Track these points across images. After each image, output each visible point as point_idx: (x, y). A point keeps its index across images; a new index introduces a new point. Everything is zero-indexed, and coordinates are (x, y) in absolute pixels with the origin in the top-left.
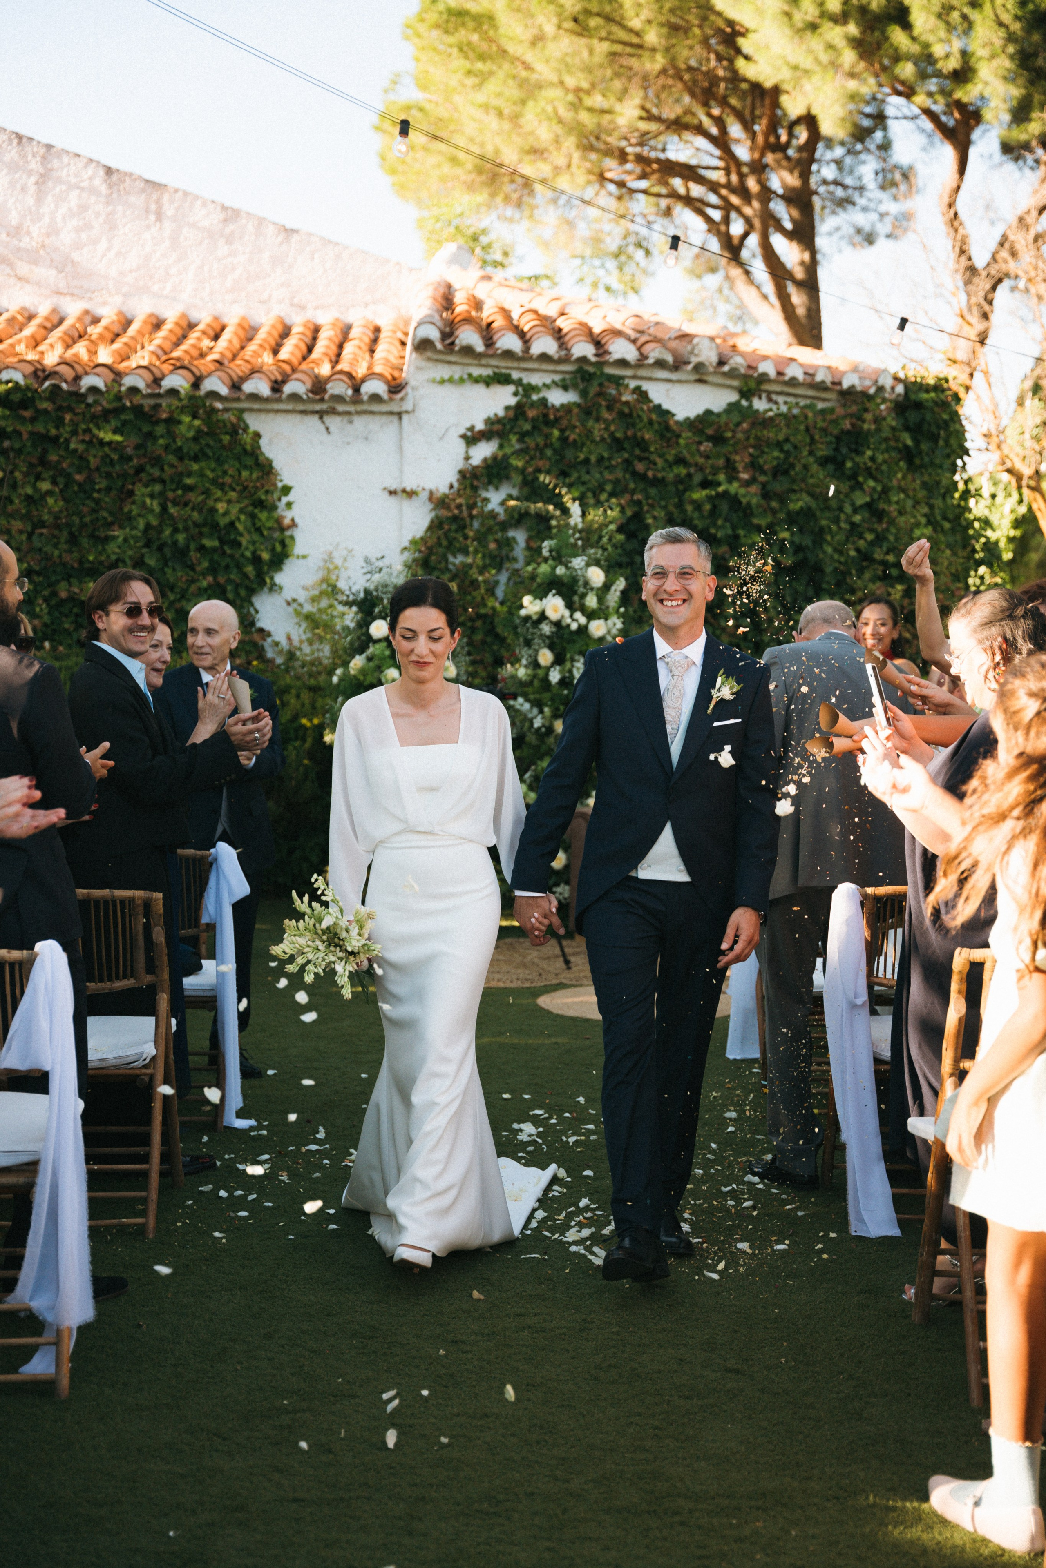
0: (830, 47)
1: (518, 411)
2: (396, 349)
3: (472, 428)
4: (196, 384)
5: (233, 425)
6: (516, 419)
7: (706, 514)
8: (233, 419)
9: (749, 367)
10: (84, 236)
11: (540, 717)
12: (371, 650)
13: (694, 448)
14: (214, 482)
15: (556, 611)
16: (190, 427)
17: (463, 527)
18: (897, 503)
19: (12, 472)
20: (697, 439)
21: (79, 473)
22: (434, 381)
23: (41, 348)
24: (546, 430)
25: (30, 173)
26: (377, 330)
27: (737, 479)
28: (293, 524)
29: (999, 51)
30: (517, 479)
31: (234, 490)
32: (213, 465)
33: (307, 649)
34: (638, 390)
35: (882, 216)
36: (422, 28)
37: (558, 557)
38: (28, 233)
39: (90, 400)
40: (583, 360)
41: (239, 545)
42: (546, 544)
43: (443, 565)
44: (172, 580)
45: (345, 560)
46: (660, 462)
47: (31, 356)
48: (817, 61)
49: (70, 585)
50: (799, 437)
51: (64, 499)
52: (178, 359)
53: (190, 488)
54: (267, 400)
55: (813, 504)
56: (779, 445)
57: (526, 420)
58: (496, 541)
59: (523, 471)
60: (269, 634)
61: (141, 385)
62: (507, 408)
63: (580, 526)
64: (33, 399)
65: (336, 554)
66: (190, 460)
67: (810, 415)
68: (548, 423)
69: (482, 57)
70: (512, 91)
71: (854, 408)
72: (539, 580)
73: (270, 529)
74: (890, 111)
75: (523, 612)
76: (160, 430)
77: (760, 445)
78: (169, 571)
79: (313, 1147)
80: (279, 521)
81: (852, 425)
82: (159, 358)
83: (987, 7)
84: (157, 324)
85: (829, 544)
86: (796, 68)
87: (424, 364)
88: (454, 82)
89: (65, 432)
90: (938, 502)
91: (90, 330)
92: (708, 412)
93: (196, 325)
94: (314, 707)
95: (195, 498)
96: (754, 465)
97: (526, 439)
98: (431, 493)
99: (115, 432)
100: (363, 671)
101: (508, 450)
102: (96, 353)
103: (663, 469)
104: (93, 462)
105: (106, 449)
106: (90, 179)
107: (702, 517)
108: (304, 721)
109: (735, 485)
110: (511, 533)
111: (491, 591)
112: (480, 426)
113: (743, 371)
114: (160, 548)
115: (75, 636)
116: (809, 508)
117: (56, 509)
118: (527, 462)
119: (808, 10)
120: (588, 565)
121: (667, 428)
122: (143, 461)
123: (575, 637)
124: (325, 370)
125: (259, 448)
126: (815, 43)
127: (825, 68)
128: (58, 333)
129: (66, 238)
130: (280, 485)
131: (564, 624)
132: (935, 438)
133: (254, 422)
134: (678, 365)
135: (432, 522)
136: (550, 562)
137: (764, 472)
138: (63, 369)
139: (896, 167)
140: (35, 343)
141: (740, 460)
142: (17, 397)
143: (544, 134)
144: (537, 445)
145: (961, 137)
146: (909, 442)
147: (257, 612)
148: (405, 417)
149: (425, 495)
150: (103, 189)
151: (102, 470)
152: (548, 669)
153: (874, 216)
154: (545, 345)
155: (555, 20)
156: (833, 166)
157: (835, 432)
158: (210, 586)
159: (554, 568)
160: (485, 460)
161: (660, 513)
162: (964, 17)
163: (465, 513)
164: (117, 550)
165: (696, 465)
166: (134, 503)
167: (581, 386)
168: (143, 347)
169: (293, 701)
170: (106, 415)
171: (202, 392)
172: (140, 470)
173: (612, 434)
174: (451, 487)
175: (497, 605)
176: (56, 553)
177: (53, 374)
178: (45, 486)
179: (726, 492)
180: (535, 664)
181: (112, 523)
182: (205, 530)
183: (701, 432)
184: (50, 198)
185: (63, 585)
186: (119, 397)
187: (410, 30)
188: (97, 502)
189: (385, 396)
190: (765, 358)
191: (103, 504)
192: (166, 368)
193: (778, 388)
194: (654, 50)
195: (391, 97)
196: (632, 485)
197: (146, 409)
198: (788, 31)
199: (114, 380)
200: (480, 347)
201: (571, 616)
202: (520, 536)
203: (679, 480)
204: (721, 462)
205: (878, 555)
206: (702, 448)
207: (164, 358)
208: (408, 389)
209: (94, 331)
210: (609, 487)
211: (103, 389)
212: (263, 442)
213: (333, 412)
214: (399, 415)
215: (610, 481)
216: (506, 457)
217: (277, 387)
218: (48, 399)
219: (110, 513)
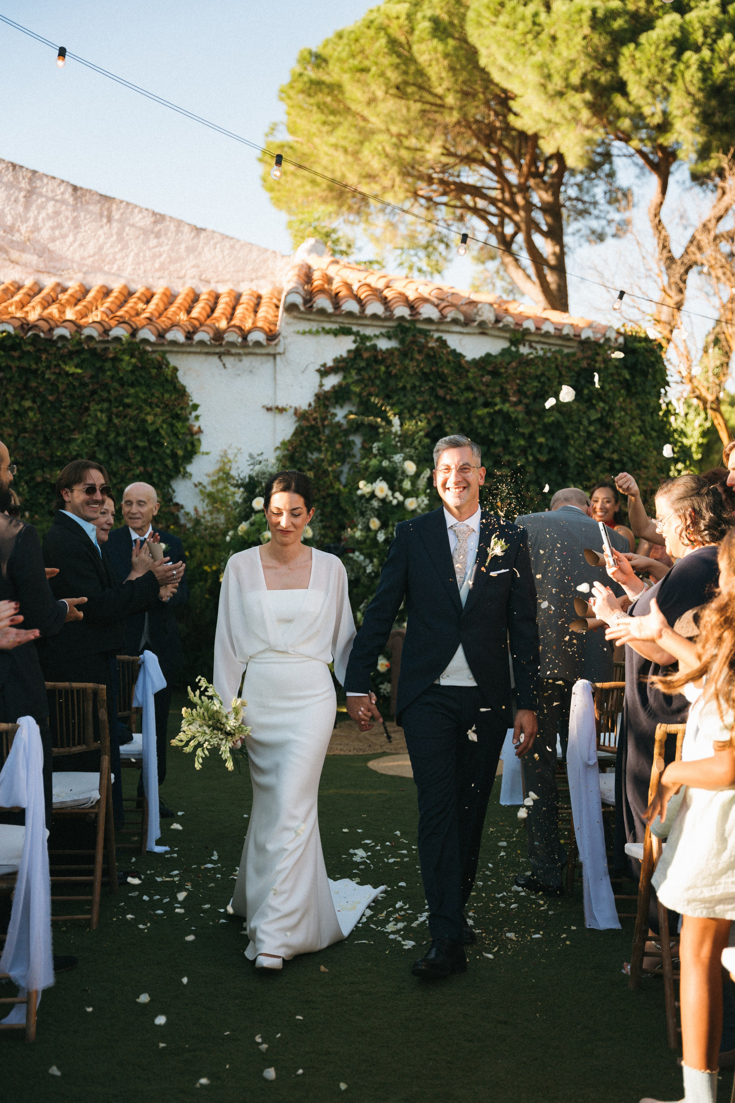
0: (572, 107)
1: (356, 354)
2: (272, 311)
3: (324, 365)
4: (134, 333)
5: (159, 362)
6: (355, 359)
7: (487, 425)
8: (159, 358)
9: (517, 324)
10: (57, 233)
11: (371, 565)
12: (253, 518)
13: (478, 379)
14: (145, 401)
15: (382, 491)
16: (129, 363)
17: (319, 433)
18: (620, 418)
19: (4, 394)
20: (480, 373)
21: (52, 395)
22: (298, 333)
23: (26, 309)
24: (376, 367)
25: (20, 190)
26: (259, 297)
27: (508, 401)
28: (200, 431)
29: (688, 111)
30: (356, 400)
31: (159, 407)
32: (144, 389)
33: (208, 518)
34: (440, 339)
35: (610, 222)
36: (292, 93)
37: (384, 454)
38: (19, 231)
39: (60, 345)
40: (402, 318)
41: (162, 445)
42: (375, 445)
43: (303, 459)
44: (115, 469)
45: (236, 456)
46: (455, 389)
47: (19, 315)
48: (564, 117)
49: (44, 472)
50: (552, 373)
51: (41, 413)
52: (121, 317)
53: (129, 406)
54: (182, 345)
55: (561, 419)
56: (537, 378)
57: (362, 359)
58: (341, 443)
59: (360, 395)
60: (182, 507)
61: (95, 334)
62: (349, 351)
63: (399, 433)
64: (20, 344)
65: (229, 452)
66: (129, 385)
67: (559, 357)
68: (376, 361)
69: (333, 113)
70: (354, 135)
71: (589, 353)
72: (370, 470)
73: (184, 434)
74: (614, 151)
75: (359, 492)
76: (108, 365)
77: (524, 377)
78: (113, 463)
79: (210, 866)
80: (190, 428)
81: (588, 364)
82: (108, 316)
83: (680, 82)
84: (107, 292)
85: (573, 446)
86: (549, 121)
87: (291, 320)
88: (314, 129)
89: (42, 366)
90: (648, 418)
91: (60, 296)
92: (488, 355)
93: (134, 293)
94: (213, 558)
95: (132, 412)
96: (520, 392)
97: (362, 373)
98: (296, 409)
99: (77, 366)
100: (247, 533)
101: (350, 380)
102: (64, 312)
103: (457, 394)
104: (61, 387)
105: (70, 378)
106: (62, 194)
107: (484, 427)
108: (206, 568)
109: (507, 405)
110: (351, 438)
111: (337, 478)
112: (330, 364)
113: (512, 326)
114: (107, 448)
115: (47, 508)
116: (558, 422)
117: (35, 420)
118: (363, 389)
119: (557, 83)
120: (405, 460)
121: (460, 366)
122: (96, 386)
123: (396, 510)
124: (223, 324)
125: (177, 378)
126: (563, 105)
127: (569, 122)
128: (38, 298)
129: (45, 234)
130: (191, 403)
131: (388, 500)
132: (645, 374)
133: (174, 360)
134: (467, 322)
135: (296, 429)
136: (378, 457)
137: (526, 397)
138: (41, 323)
139: (619, 189)
140: (22, 305)
141: (511, 388)
142: (8, 343)
143: (376, 164)
144: (370, 377)
145: (663, 168)
146: (628, 377)
147: (174, 492)
148: (278, 358)
149: (292, 411)
150: (71, 200)
151: (68, 392)
152: (376, 532)
153: (604, 222)
154: (375, 308)
155: (383, 88)
156: (576, 188)
157: (576, 369)
158: (141, 474)
159: (381, 462)
160: (334, 387)
161: (455, 424)
162: (664, 89)
163: (320, 424)
164: (77, 448)
165: (480, 391)
166: (89, 415)
167: (400, 336)
168: (97, 309)
169: (198, 554)
170: (71, 355)
171: (138, 340)
172: (94, 393)
173: (421, 370)
174: (310, 405)
175: (341, 487)
176: (35, 450)
177: (34, 326)
178: (27, 404)
179: (500, 411)
180: (367, 529)
181: (74, 430)
182: (138, 434)
183: (483, 368)
184: (34, 207)
185: (39, 472)
186: (79, 343)
187: (284, 94)
188: (64, 415)
189: (265, 343)
190: (528, 318)
191: (67, 417)
192: (113, 323)
193: (536, 339)
194: (451, 109)
195: (271, 139)
196: (435, 405)
197: (99, 351)
198: (544, 97)
199: (76, 331)
200: (330, 309)
201: (393, 495)
202: (357, 440)
203: (468, 402)
204: (497, 389)
205: (606, 454)
206: (484, 380)
207: (111, 316)
208: (281, 338)
209: (63, 297)
210: (419, 406)
211: (69, 337)
212: (180, 374)
213: (228, 353)
214: (274, 356)
215: (420, 402)
216: (348, 385)
217: (189, 336)
218: (31, 344)
219: (73, 423)
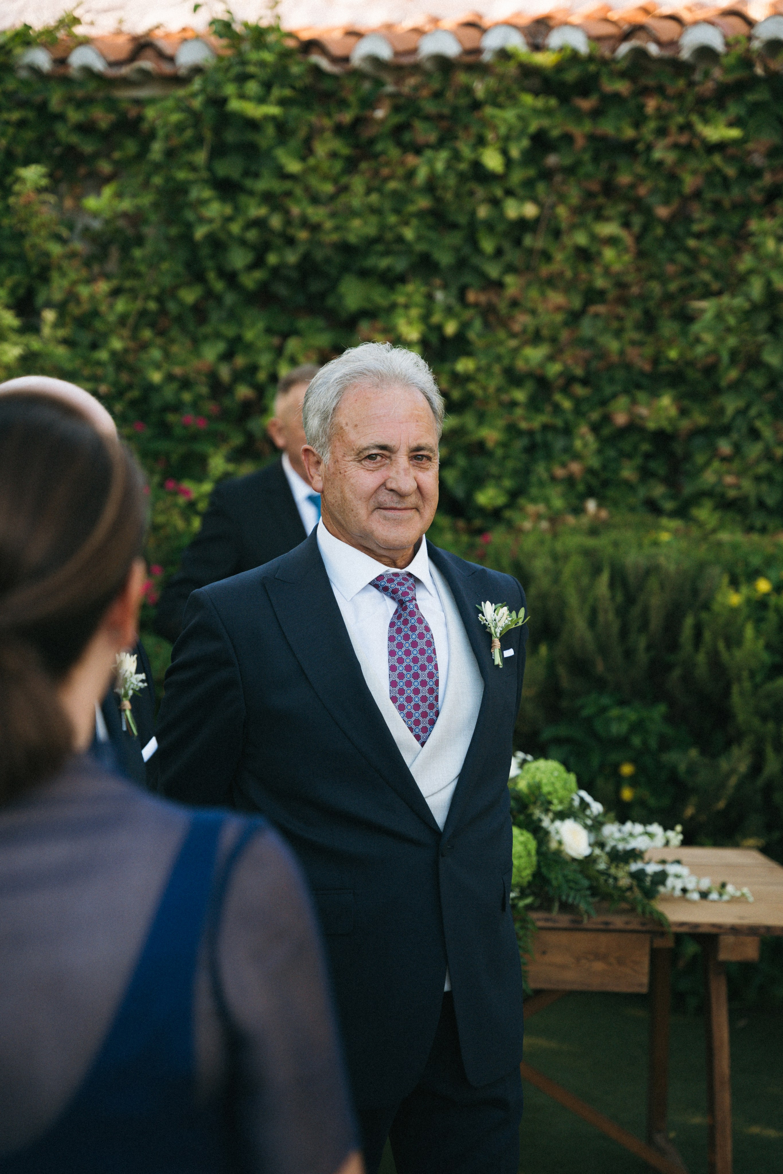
19: (553, 207)
21: (666, 202)
39: (698, 74)
49: (634, 402)
51: (639, 252)
64: (598, 77)
89: (648, 130)
99: (731, 125)
104: (691, 182)
105: (714, 157)
115: (642, 492)
117: (621, 269)
142: (571, 76)
151: (706, 196)
166: (752, 250)
170: (723, 95)
172: (774, 193)
176: (617, 346)
178: (608, 229)
181: (718, 293)
186: (745, 60)
188: (694, 254)
191: (704, 260)
199: (741, 34)
211: (720, 49)
218: (623, 75)
219: (717, 275)
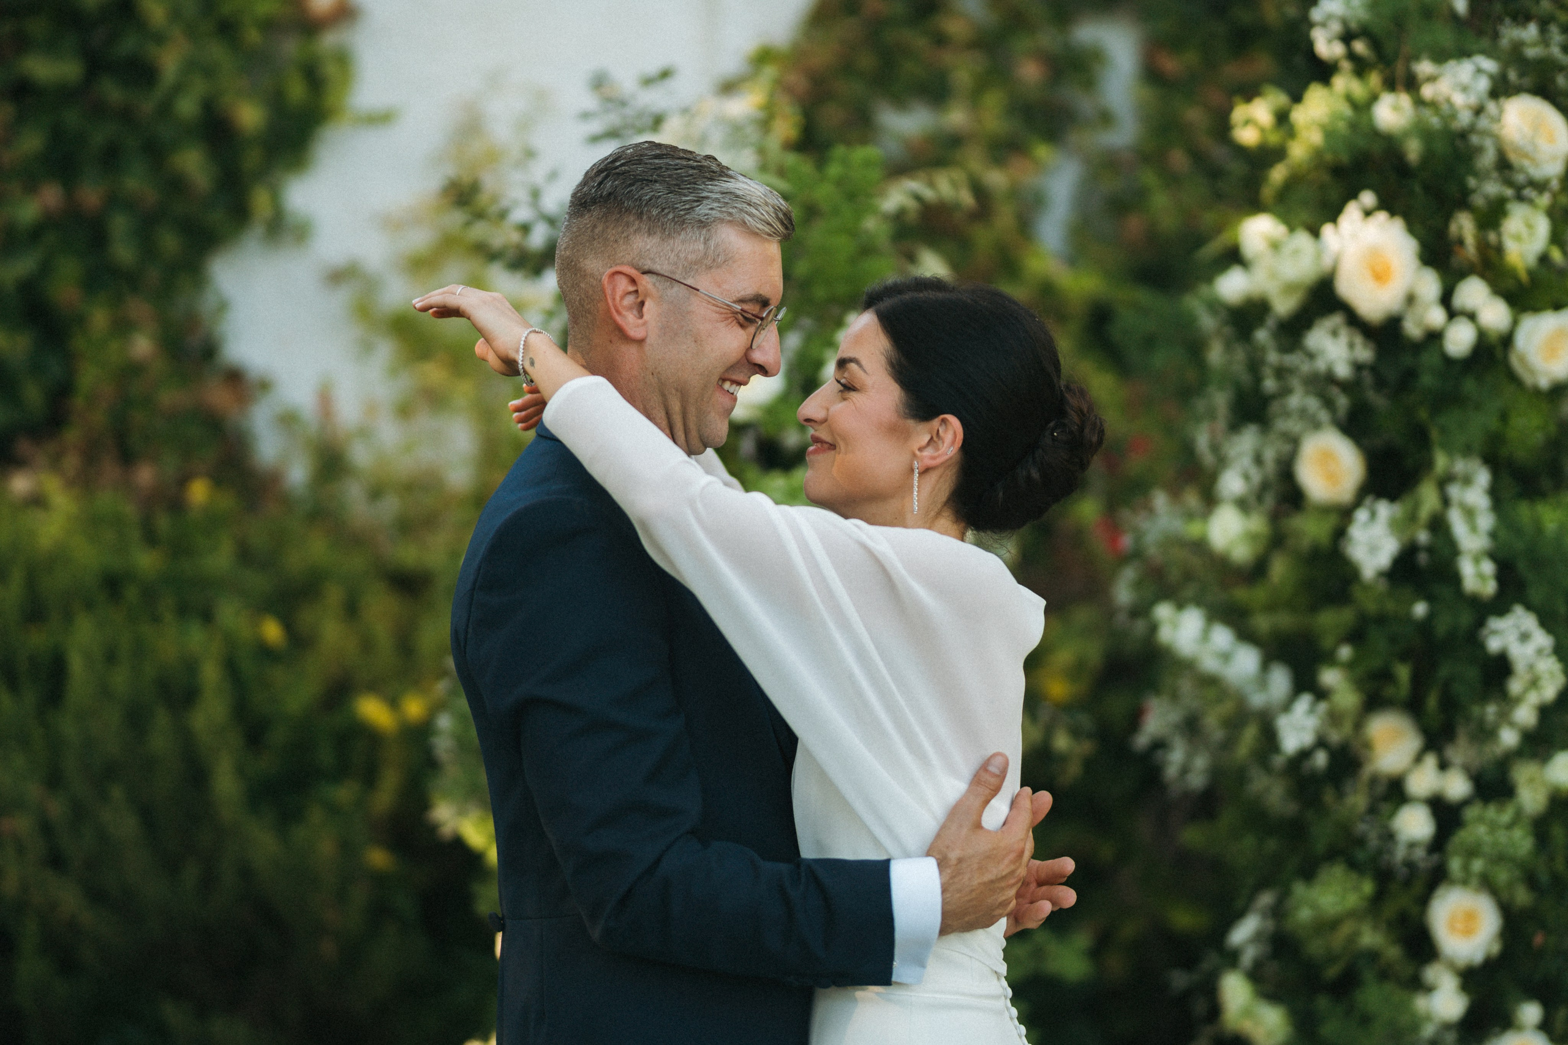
11: (1304, 703)
15: (1380, 275)
28: (348, 11)
33: (388, 437)
37: (1380, 59)
41: (152, 74)
60: (265, 386)
65: (492, 109)
73: (269, 26)
75: (1233, 285)
108: (371, 706)
120: (1501, 89)
123: (1469, 385)
131: (1412, 329)
136: (1343, 82)
147: (223, 306)
152: (1344, 514)
159: (1363, 105)
180: (1283, 496)
201: (1445, 298)
202: (1118, 41)
